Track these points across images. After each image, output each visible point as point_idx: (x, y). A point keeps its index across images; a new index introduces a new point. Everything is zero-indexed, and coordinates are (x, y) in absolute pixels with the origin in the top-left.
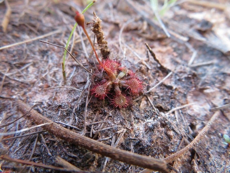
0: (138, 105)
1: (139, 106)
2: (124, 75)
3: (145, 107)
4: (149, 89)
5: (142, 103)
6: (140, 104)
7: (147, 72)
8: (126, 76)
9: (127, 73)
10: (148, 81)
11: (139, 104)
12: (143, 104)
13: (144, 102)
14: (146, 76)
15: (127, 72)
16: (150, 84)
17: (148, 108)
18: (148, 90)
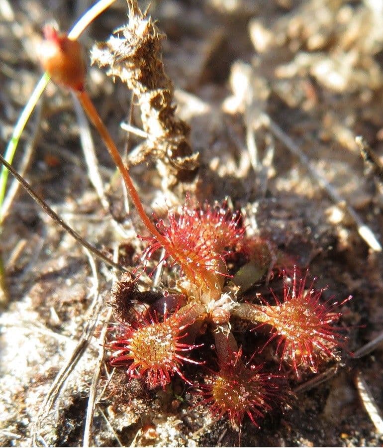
0: (314, 408)
1: (320, 410)
2: (257, 279)
3: (344, 417)
4: (366, 338)
5: (333, 396)
6: (325, 403)
7: (361, 262)
8: (267, 284)
9: (271, 267)
10: (367, 299)
11: (318, 401)
12: (339, 403)
13: (342, 394)
14: (355, 277)
15: (273, 263)
16: (374, 311)
17: (356, 422)
18: (366, 342)
